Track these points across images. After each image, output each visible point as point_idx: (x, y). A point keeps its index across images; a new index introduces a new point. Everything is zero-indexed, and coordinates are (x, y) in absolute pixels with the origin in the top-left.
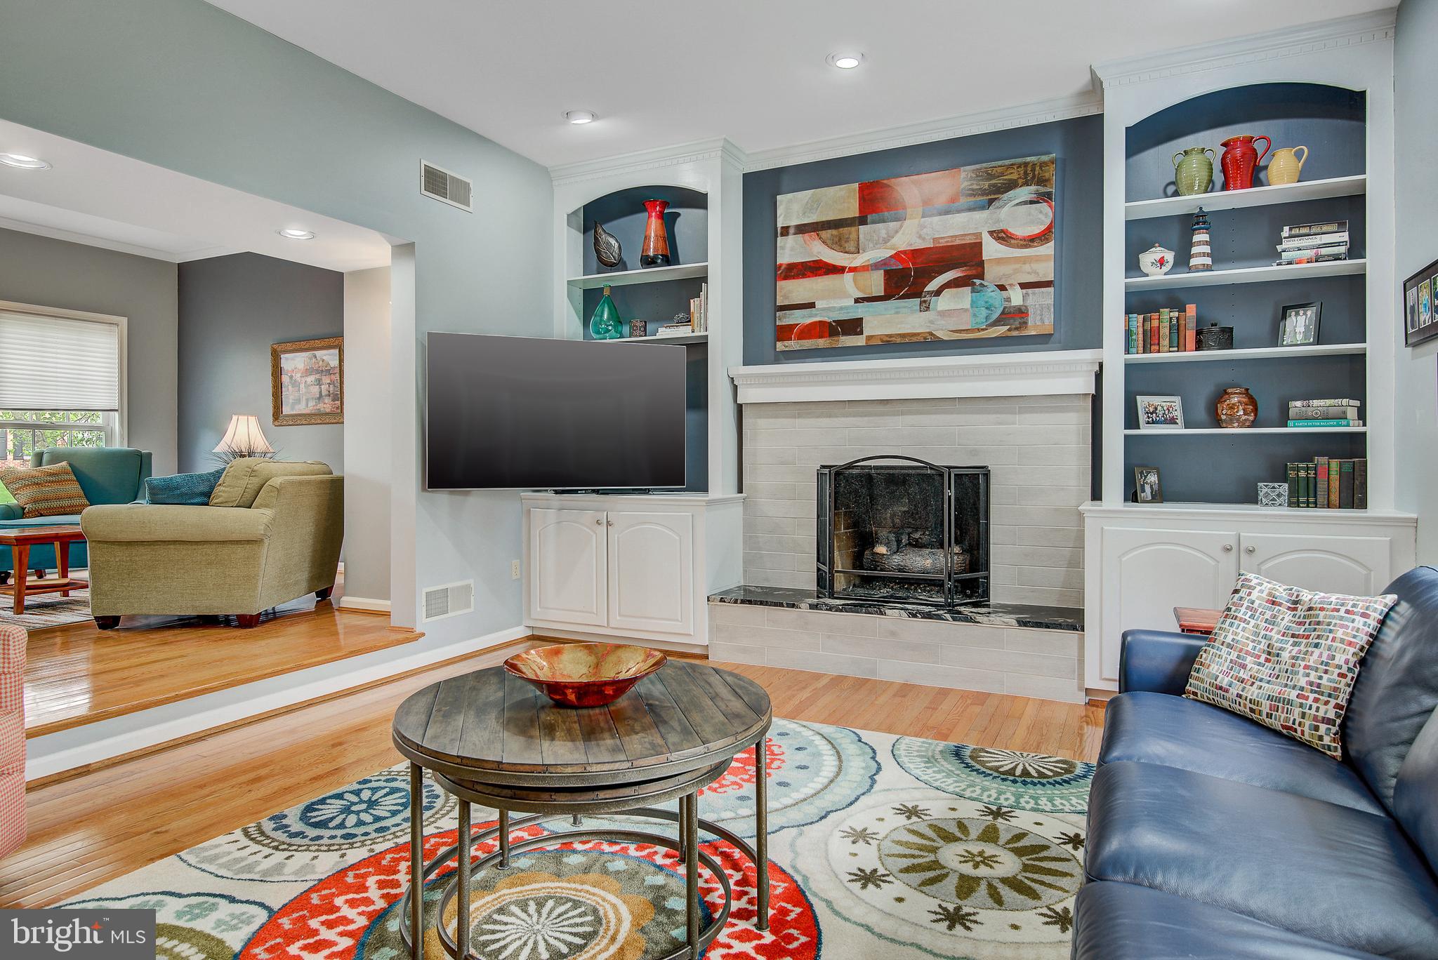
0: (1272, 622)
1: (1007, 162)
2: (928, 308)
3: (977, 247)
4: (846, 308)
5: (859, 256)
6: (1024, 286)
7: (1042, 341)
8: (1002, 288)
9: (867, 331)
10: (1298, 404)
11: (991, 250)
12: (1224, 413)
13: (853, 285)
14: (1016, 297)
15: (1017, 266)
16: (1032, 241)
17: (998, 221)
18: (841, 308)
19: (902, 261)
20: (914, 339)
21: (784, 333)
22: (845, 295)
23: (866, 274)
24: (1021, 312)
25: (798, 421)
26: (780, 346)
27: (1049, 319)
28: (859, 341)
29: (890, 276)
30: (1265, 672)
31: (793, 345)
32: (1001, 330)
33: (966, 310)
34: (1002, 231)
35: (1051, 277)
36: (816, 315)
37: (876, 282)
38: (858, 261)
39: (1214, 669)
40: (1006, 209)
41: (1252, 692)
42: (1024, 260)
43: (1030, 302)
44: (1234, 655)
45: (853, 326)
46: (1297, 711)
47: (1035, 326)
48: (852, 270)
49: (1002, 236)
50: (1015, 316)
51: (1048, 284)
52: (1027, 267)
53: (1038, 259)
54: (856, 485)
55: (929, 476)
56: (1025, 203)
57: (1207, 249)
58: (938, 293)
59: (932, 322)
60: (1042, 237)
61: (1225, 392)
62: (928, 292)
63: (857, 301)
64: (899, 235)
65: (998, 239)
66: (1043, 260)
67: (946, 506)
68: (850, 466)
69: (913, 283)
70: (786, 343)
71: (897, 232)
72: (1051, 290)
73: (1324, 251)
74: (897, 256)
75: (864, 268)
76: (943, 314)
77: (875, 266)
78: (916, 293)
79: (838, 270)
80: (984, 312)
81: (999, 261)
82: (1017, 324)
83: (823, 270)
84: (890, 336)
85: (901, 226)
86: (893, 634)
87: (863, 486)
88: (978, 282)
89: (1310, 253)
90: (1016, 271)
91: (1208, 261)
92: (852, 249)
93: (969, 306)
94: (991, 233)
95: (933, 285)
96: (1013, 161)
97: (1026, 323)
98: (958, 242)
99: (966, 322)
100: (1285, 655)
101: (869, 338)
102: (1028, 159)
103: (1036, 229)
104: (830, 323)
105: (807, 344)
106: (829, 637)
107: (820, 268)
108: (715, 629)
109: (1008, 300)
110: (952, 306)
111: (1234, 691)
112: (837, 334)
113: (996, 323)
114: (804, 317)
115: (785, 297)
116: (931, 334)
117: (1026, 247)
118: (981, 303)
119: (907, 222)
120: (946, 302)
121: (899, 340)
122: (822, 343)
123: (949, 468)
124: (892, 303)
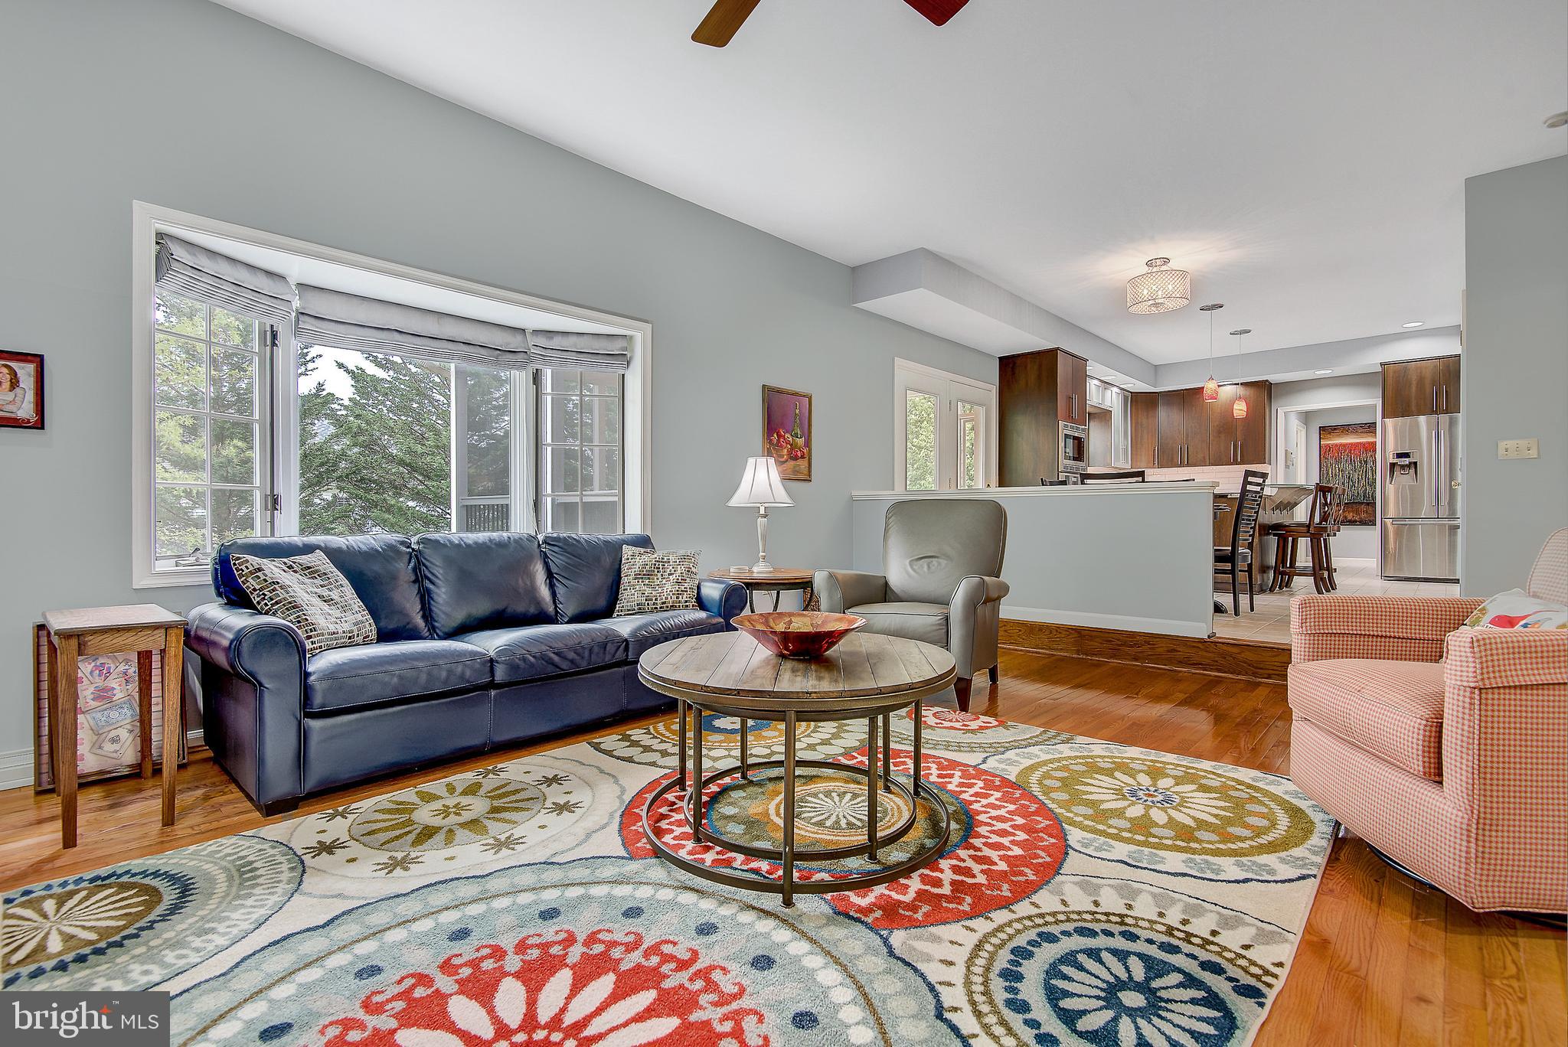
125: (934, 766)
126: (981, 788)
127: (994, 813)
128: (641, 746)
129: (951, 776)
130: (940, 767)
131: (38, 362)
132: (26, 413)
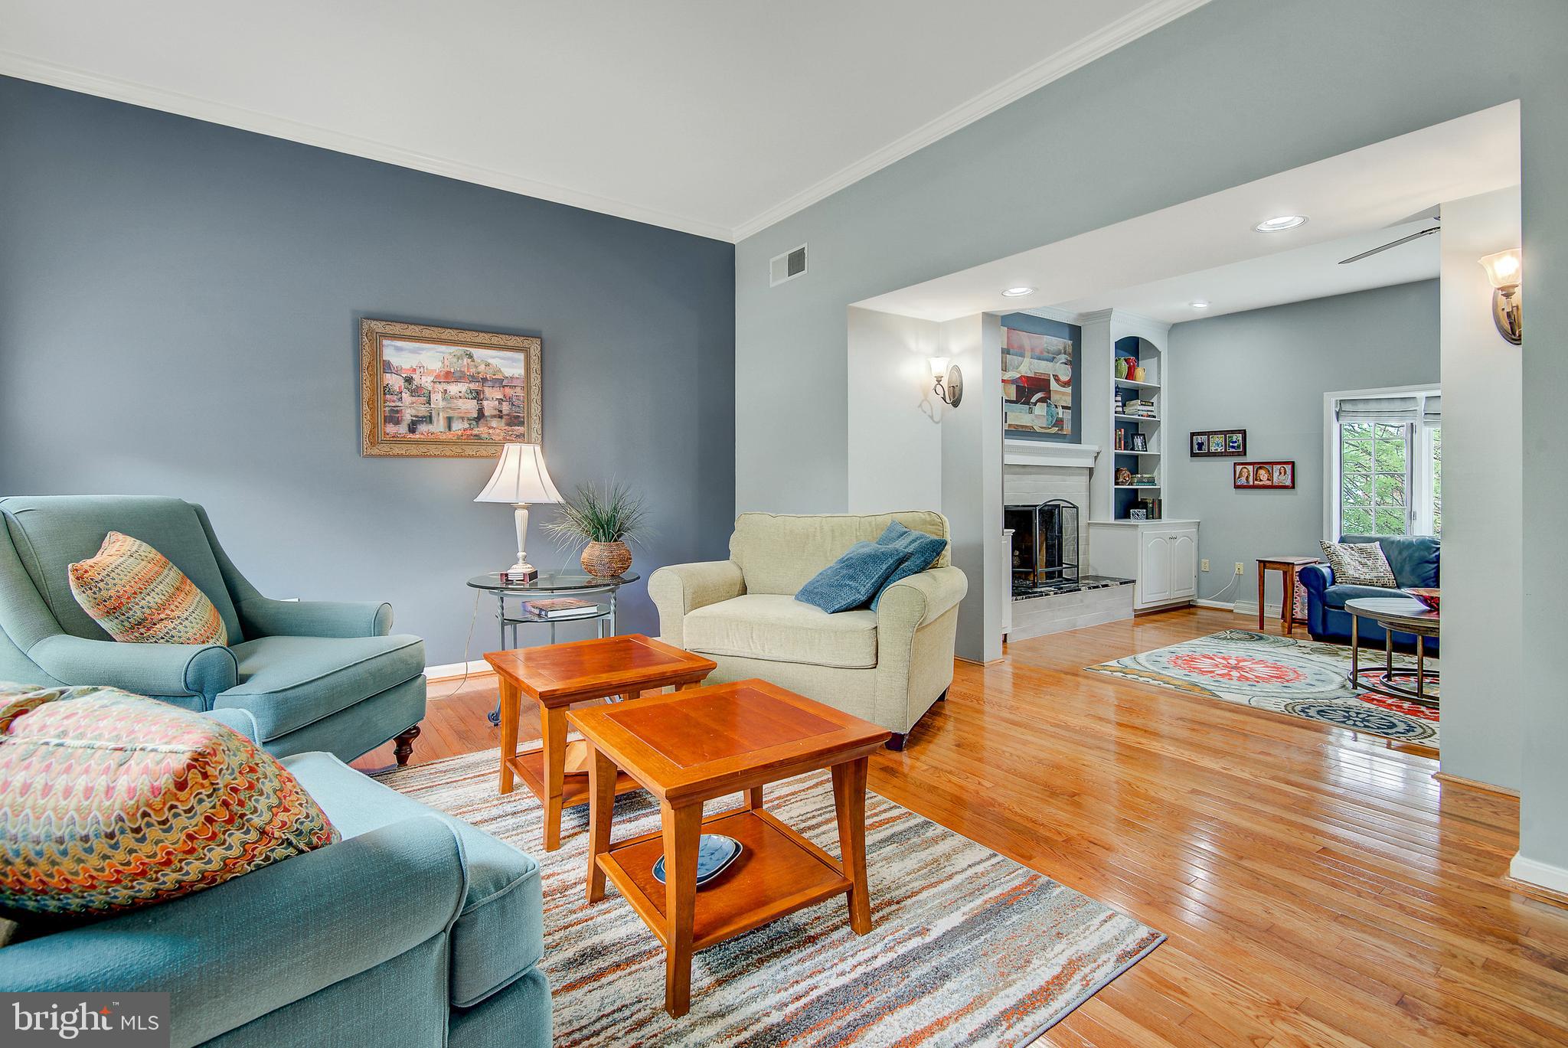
2: (1034, 412)
3: (1049, 382)
5: (1007, 373)
6: (1062, 407)
7: (1066, 437)
8: (1056, 406)
9: (1009, 421)
10: (1139, 476)
11: (1053, 384)
12: (1121, 480)
14: (1060, 413)
15: (1060, 396)
16: (1064, 384)
17: (1055, 370)
19: (1023, 381)
23: (1009, 386)
24: (1062, 421)
27: (1069, 426)
29: (1018, 389)
32: (1056, 429)
33: (1044, 416)
34: (1056, 376)
35: (1069, 405)
37: (1013, 393)
38: (1006, 376)
40: (1058, 364)
42: (1063, 393)
43: (1064, 416)
47: (1066, 430)
50: (1059, 422)
51: (1068, 408)
52: (1063, 397)
53: (1067, 394)
56: (1063, 363)
58: (1036, 404)
59: (1037, 421)
60: (1067, 383)
62: (1033, 403)
64: (1022, 365)
65: (1055, 379)
68: (1045, 505)
69: (1026, 396)
71: (1021, 363)
72: (1069, 411)
74: (1021, 377)
75: (1008, 382)
76: (1039, 417)
77: (1013, 382)
78: (1028, 402)
80: (1050, 419)
81: (1056, 392)
82: (1060, 427)
84: (1018, 426)
85: (1023, 361)
88: (1049, 401)
89: (1146, 413)
93: (1049, 415)
94: (1053, 375)
95: (1033, 399)
97: (1063, 427)
98: (1043, 377)
99: (1047, 423)
101: (1009, 425)
103: (1066, 378)
109: (1058, 414)
110: (1041, 413)
113: (1054, 425)
116: (1033, 427)
117: (1063, 386)
118: (1052, 413)
120: (1039, 409)
121: (1021, 429)
124: (1019, 406)
131: (1293, 464)
132: (1288, 483)
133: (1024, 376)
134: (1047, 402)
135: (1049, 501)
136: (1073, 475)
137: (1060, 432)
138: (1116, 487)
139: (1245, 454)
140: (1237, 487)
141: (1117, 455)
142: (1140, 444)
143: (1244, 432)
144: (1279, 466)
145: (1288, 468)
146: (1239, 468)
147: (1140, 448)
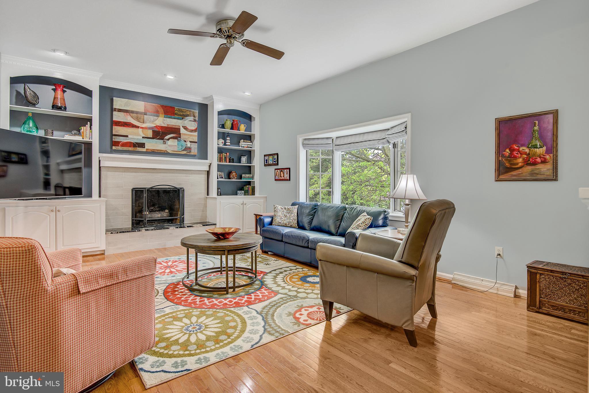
0: (283, 211)
1: (187, 109)
2: (165, 143)
3: (179, 129)
4: (139, 139)
5: (144, 124)
6: (191, 142)
7: (194, 156)
8: (185, 141)
9: (146, 147)
10: (244, 175)
11: (182, 131)
12: (231, 177)
13: (142, 132)
14: (189, 144)
15: (189, 136)
16: (192, 131)
17: (184, 124)
18: (138, 139)
19: (158, 129)
20: (161, 152)
21: (116, 144)
22: (139, 135)
23: (146, 130)
24: (190, 148)
25: (126, 173)
26: (114, 148)
27: (196, 151)
28: (144, 150)
29: (154, 132)
30: (286, 219)
31: (119, 148)
32: (185, 152)
33: (176, 146)
34: (185, 127)
35: (197, 141)
36: (128, 140)
37: (150, 134)
38: (144, 125)
39: (278, 220)
40: (186, 121)
41: (285, 222)
42: (191, 135)
43: (192, 146)
44: (280, 217)
45: (142, 145)
46: (292, 223)
47: (193, 153)
48: (142, 128)
49: (185, 128)
50: (188, 149)
51: (196, 142)
52: (191, 137)
53: (194, 136)
54: (154, 193)
55: (176, 190)
56: (191, 121)
57: (229, 141)
58: (168, 140)
59: (166, 147)
60: (195, 131)
61: (231, 172)
62: (166, 139)
63: (143, 137)
64: (157, 121)
65: (184, 128)
66: (195, 136)
67: (180, 198)
68: (151, 188)
69: (161, 136)
70: (117, 147)
71: (156, 120)
72: (197, 144)
73: (249, 146)
74: (156, 127)
75: (146, 128)
76: (169, 146)
77: (150, 128)
78: (162, 138)
79: (138, 127)
80: (181, 147)
81: (185, 134)
82: (188, 151)
83: (131, 126)
84: (154, 150)
85: (158, 119)
86: (171, 234)
87: (156, 194)
88: (179, 139)
89: (246, 146)
90: (189, 138)
91: (229, 144)
92: (142, 122)
93: (177, 145)
94: (183, 126)
95: (167, 137)
96: (188, 109)
97: (191, 151)
98: (174, 127)
99: (176, 149)
100: (288, 216)
101: (147, 149)
102: (192, 110)
103: (194, 128)
104: (133, 143)
105: (125, 148)
106: (151, 238)
107: (130, 125)
108: (108, 243)
109: (187, 145)
110: (172, 144)
111: (282, 222)
112: (136, 147)
113: (183, 150)
114: (124, 139)
115: (116, 132)
116: (166, 151)
117: (191, 132)
118: (180, 144)
119: (159, 118)
120: (170, 142)
121: (156, 151)
122: (131, 149)
123: (181, 188)
124: (155, 140)
125: (208, 304)
126: (189, 300)
127: (186, 296)
128: (281, 286)
129: (200, 301)
130: (205, 304)
131: (289, 169)
132: (288, 178)
133: (159, 126)
134: (178, 139)
135: (155, 186)
136: (194, 174)
137: (188, 154)
138: (218, 180)
139: (278, 165)
140: (276, 180)
141: (218, 165)
142: (244, 160)
143: (277, 154)
144: (286, 170)
145: (288, 170)
146: (276, 171)
147: (244, 162)
